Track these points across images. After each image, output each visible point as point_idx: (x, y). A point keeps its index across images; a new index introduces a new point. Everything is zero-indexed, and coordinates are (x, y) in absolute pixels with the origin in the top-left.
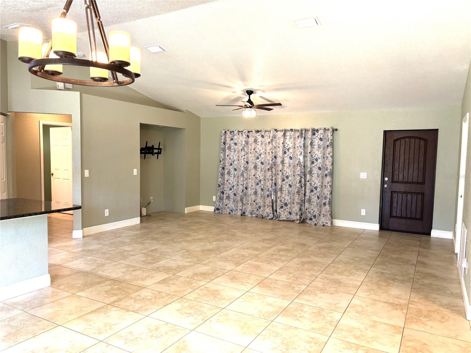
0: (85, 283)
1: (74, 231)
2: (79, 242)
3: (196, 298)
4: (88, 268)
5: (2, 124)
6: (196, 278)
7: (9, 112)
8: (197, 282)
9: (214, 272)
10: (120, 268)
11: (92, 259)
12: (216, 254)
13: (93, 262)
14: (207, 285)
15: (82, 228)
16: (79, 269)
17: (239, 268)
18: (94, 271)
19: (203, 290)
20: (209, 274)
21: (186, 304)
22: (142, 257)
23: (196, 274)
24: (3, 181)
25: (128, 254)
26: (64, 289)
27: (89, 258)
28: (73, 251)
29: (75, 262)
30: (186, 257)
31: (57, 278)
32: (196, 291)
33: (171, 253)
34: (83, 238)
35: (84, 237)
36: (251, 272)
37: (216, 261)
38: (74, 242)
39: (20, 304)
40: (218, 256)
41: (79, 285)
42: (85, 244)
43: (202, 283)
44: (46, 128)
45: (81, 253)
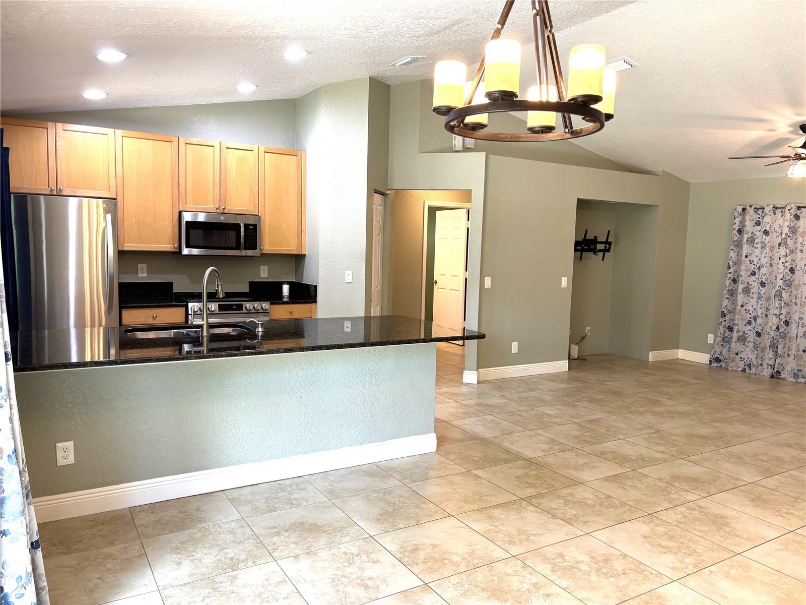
0: (484, 457)
1: (465, 371)
2: (471, 389)
3: (679, 522)
4: (488, 434)
5: (379, 207)
6: (677, 484)
7: (389, 190)
8: (679, 493)
9: (715, 480)
10: (538, 442)
11: (493, 421)
12: (717, 446)
13: (494, 425)
14: (703, 503)
15: (477, 369)
16: (475, 432)
17: (771, 482)
18: (497, 440)
19: (694, 509)
20: (704, 482)
21: (661, 529)
22: (574, 430)
23: (677, 478)
24: (377, 289)
25: (551, 421)
26: (455, 460)
27: (489, 418)
28: (465, 402)
29: (467, 421)
30: (656, 443)
31: (445, 442)
32: (679, 509)
33: (626, 431)
34: (477, 383)
35: (479, 382)
36: (798, 495)
37: (718, 460)
38: (464, 389)
39: (397, 471)
40: (722, 451)
41: (475, 459)
42: (480, 395)
43: (690, 497)
44: (433, 211)
45: (475, 408)
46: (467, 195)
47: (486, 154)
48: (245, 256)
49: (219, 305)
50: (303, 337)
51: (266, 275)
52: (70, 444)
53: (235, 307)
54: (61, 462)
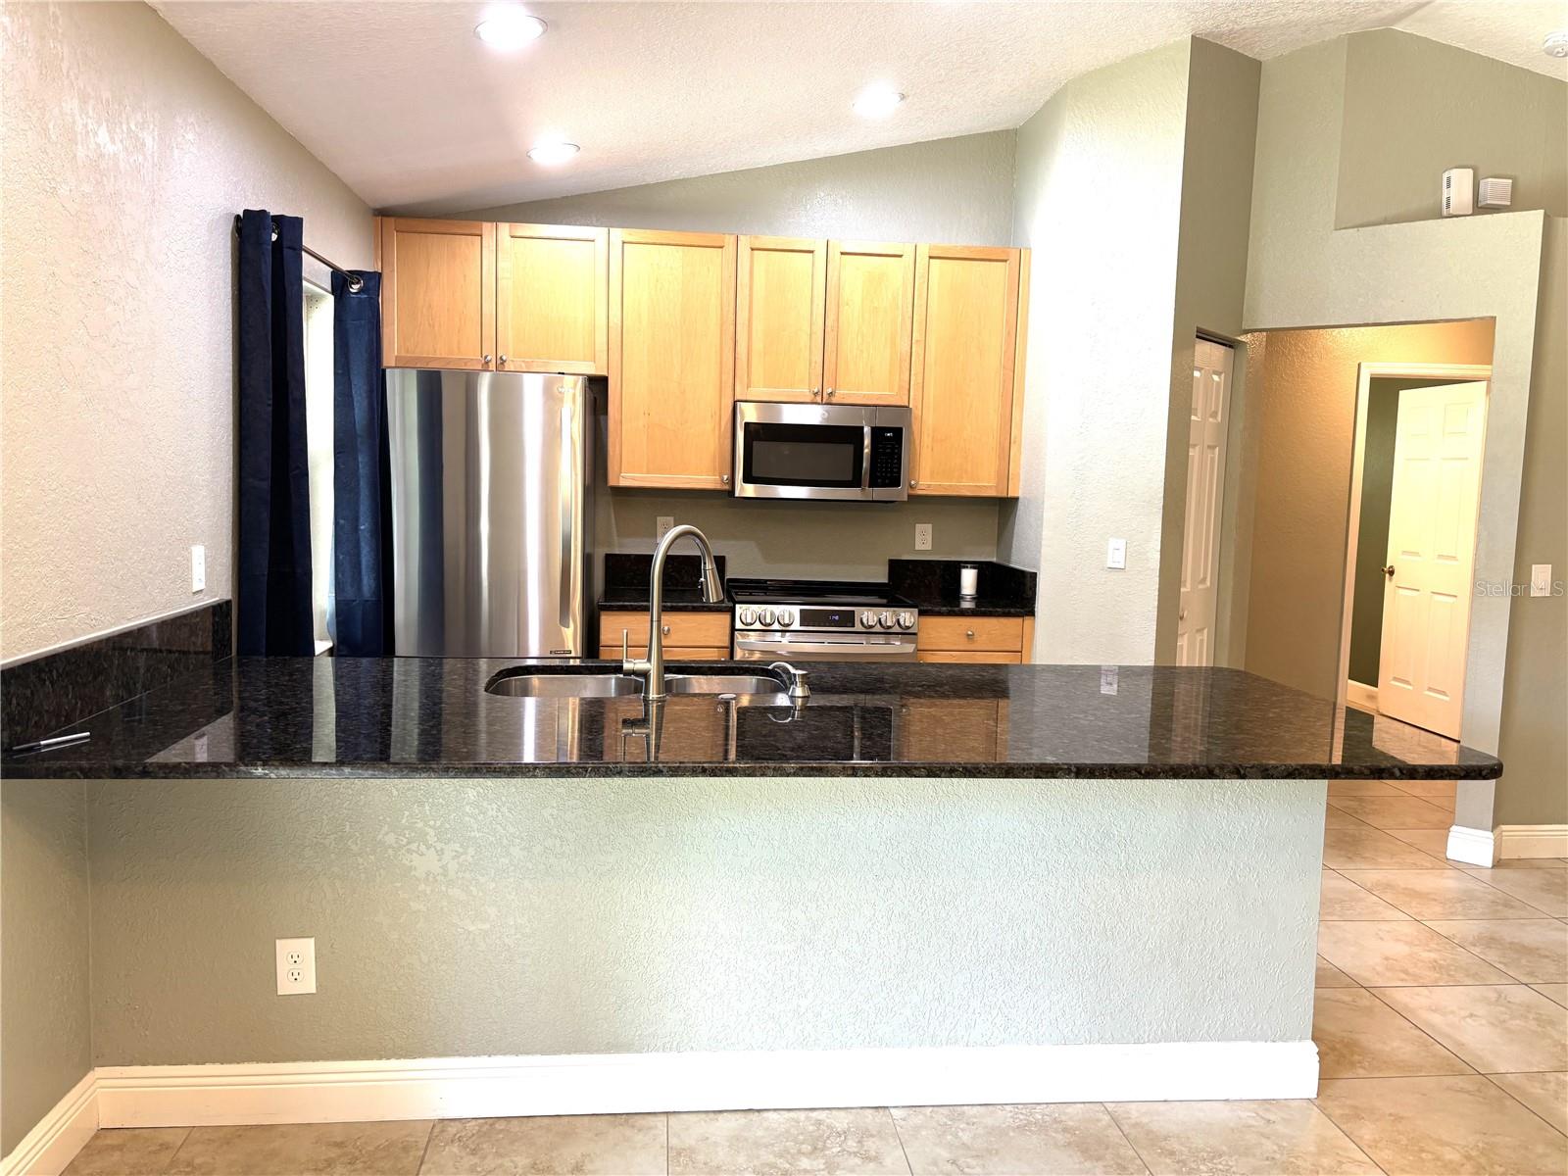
0: (1483, 1152)
1: (1454, 828)
2: (1472, 885)
4: (1506, 1058)
5: (1216, 378)
7: (1246, 332)
11: (1529, 1008)
13: (1533, 1025)
15: (1496, 824)
16: (1461, 1045)
18: (1537, 1090)
24: (1201, 587)
26: (1375, 1144)
27: (1519, 994)
28: (1442, 927)
29: (1446, 996)
31: (1353, 1064)
34: (1493, 867)
35: (1498, 864)
38: (1447, 883)
39: (1172, 1153)
41: (1450, 1155)
42: (1502, 906)
44: (1386, 392)
45: (1477, 950)
46: (1481, 334)
47: (1546, 216)
48: (873, 501)
49: (801, 611)
50: (1008, 697)
51: (928, 546)
52: (307, 947)
53: (837, 618)
54: (286, 986)
